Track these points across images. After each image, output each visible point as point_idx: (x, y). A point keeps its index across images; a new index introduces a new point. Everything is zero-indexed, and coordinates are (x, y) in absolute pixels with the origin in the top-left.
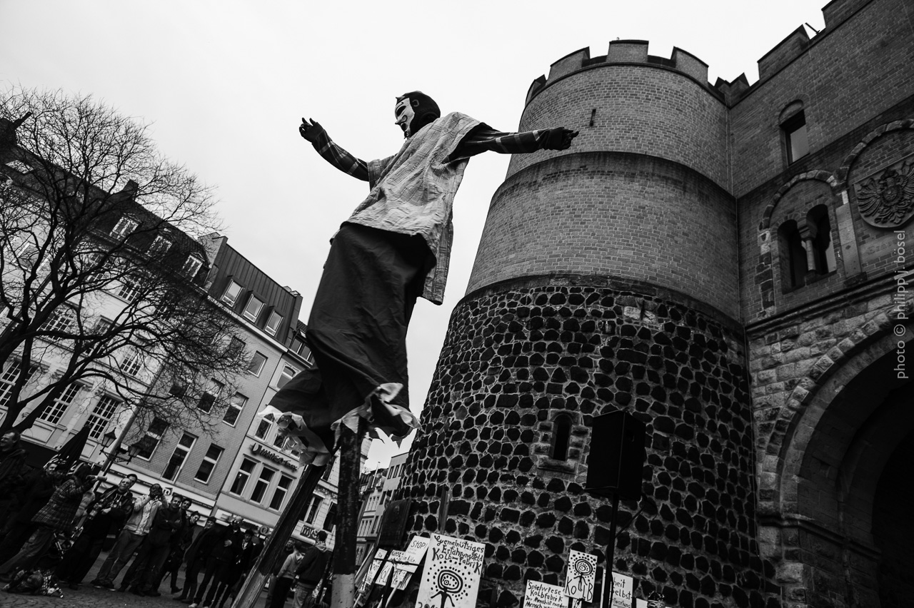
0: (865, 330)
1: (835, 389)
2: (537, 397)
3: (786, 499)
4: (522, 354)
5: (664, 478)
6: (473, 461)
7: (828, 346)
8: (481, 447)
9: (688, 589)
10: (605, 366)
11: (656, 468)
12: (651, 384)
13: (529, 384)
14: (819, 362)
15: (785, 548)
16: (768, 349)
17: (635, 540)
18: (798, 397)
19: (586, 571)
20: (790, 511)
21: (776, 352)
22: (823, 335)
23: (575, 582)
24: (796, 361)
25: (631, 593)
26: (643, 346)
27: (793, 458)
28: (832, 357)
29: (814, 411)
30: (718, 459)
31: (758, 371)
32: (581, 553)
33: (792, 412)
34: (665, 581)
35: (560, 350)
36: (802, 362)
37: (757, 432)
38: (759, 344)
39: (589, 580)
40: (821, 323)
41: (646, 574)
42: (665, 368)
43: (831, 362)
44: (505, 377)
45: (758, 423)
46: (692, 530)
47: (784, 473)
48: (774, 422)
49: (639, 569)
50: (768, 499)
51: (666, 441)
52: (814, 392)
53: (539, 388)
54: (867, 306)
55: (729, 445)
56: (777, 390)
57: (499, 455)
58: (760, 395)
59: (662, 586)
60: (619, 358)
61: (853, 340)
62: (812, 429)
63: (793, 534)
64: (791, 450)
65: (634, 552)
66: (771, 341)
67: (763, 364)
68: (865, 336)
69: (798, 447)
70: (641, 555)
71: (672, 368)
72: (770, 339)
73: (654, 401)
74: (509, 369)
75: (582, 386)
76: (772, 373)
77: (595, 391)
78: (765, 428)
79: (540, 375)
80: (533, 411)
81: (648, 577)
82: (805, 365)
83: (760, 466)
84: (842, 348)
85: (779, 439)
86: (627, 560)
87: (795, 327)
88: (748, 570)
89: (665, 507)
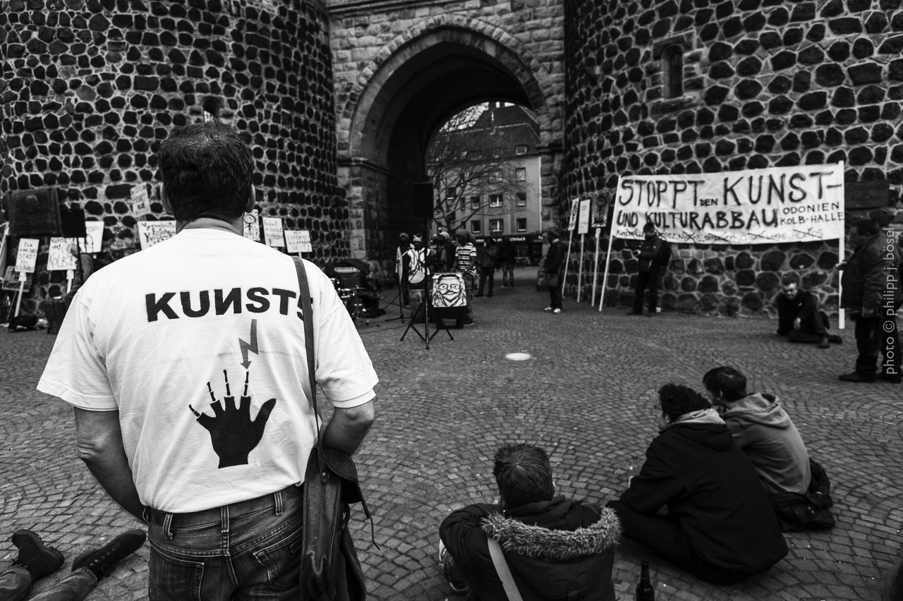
0: (412, 32)
1: (389, 73)
2: (180, 80)
3: (354, 148)
4: (148, 30)
5: (291, 146)
6: (124, 146)
7: (388, 39)
8: (130, 132)
9: (309, 217)
10: (237, 49)
11: (286, 139)
12: (276, 69)
13: (167, 66)
14: (381, 51)
15: (352, 179)
16: (345, 32)
17: (279, 194)
18: (366, 76)
19: (252, 221)
20: (356, 155)
21: (351, 36)
22: (386, 29)
24: (365, 46)
25: (281, 228)
26: (265, 30)
27: (359, 120)
28: (390, 48)
29: (375, 87)
30: (319, 125)
31: (336, 49)
33: (361, 88)
34: (298, 216)
35: (191, 30)
36: (370, 49)
37: (336, 100)
38: (338, 25)
39: (255, 227)
40: (384, 19)
42: (282, 52)
43: (389, 53)
44: (134, 55)
45: (337, 93)
46: (309, 179)
47: (353, 131)
48: (348, 94)
49: (284, 212)
50: (344, 149)
51: (290, 116)
52: (376, 73)
53: (179, 71)
54: (415, 13)
55: (324, 114)
56: (351, 69)
57: (153, 140)
58: (339, 71)
59: (297, 219)
60: (248, 42)
61: (404, 37)
62: (372, 100)
63: (357, 170)
64: (359, 114)
65: (279, 201)
66: (348, 26)
67: (341, 44)
68: (411, 37)
69: (363, 112)
70: (283, 203)
71: (288, 52)
72: (347, 23)
73: (279, 83)
74: (137, 46)
75: (222, 70)
76: (347, 53)
77: (234, 76)
78: (342, 98)
79: (177, 57)
80: (179, 95)
81: (289, 216)
82: (372, 51)
83: (338, 126)
84: (397, 43)
85: (352, 107)
86: (276, 208)
87: (366, 17)
88: (335, 196)
89: (294, 167)
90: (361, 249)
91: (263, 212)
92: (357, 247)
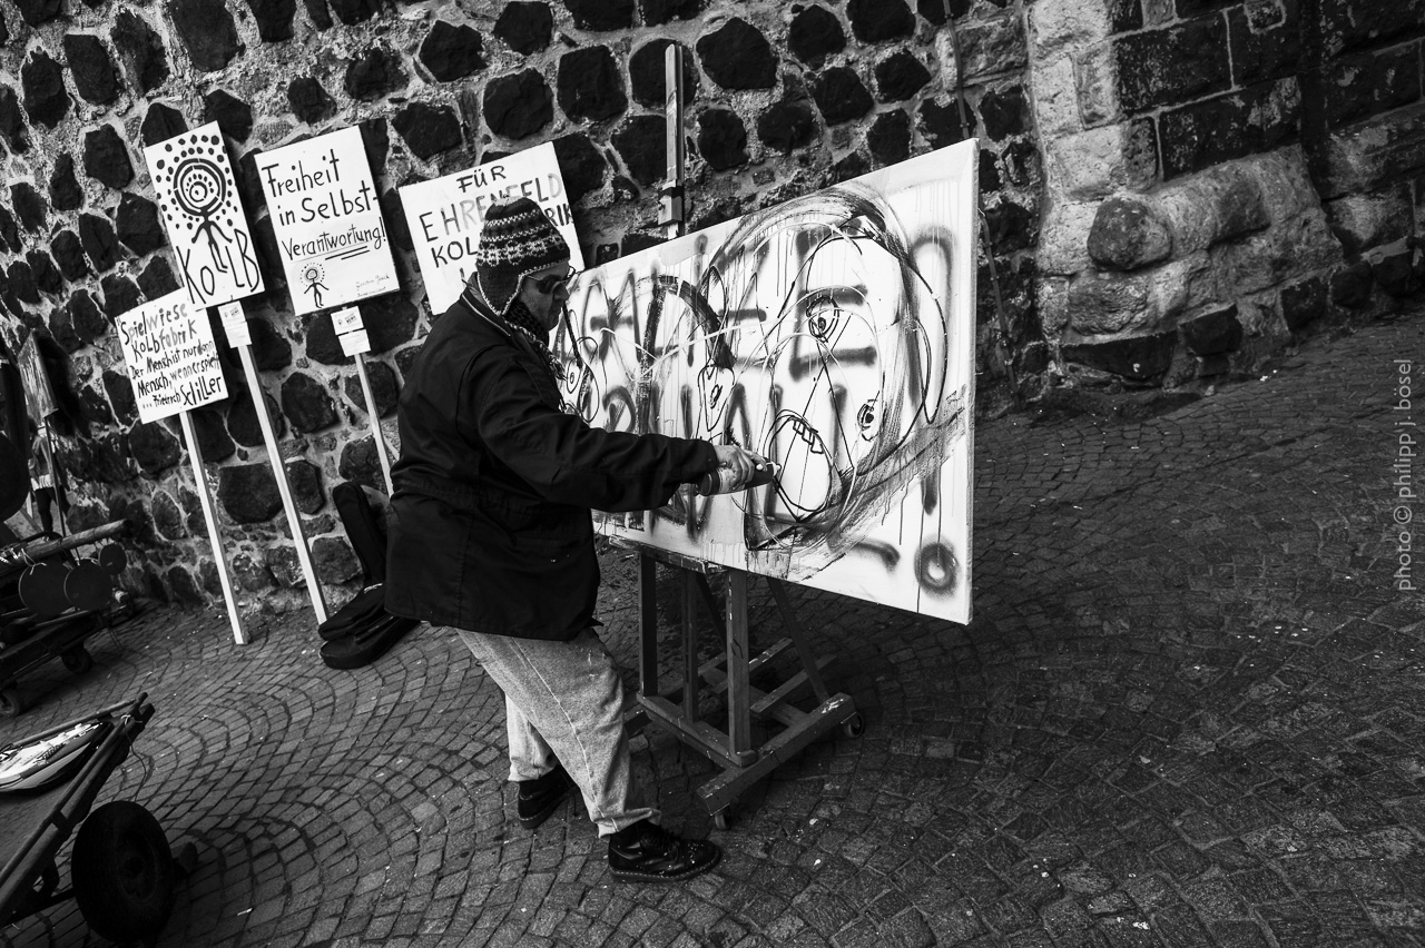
9: (585, 41)
19: (211, 197)
23: (201, 255)
25: (370, 183)
32: (173, 141)
34: (481, 65)
39: (230, 223)
41: (404, 81)
49: (373, 76)
59: (478, 86)
65: (324, 24)
70: (354, 16)
81: (413, 88)
86: (317, 69)
90: (1092, 120)
91: (262, 121)
92: (1069, 111)
